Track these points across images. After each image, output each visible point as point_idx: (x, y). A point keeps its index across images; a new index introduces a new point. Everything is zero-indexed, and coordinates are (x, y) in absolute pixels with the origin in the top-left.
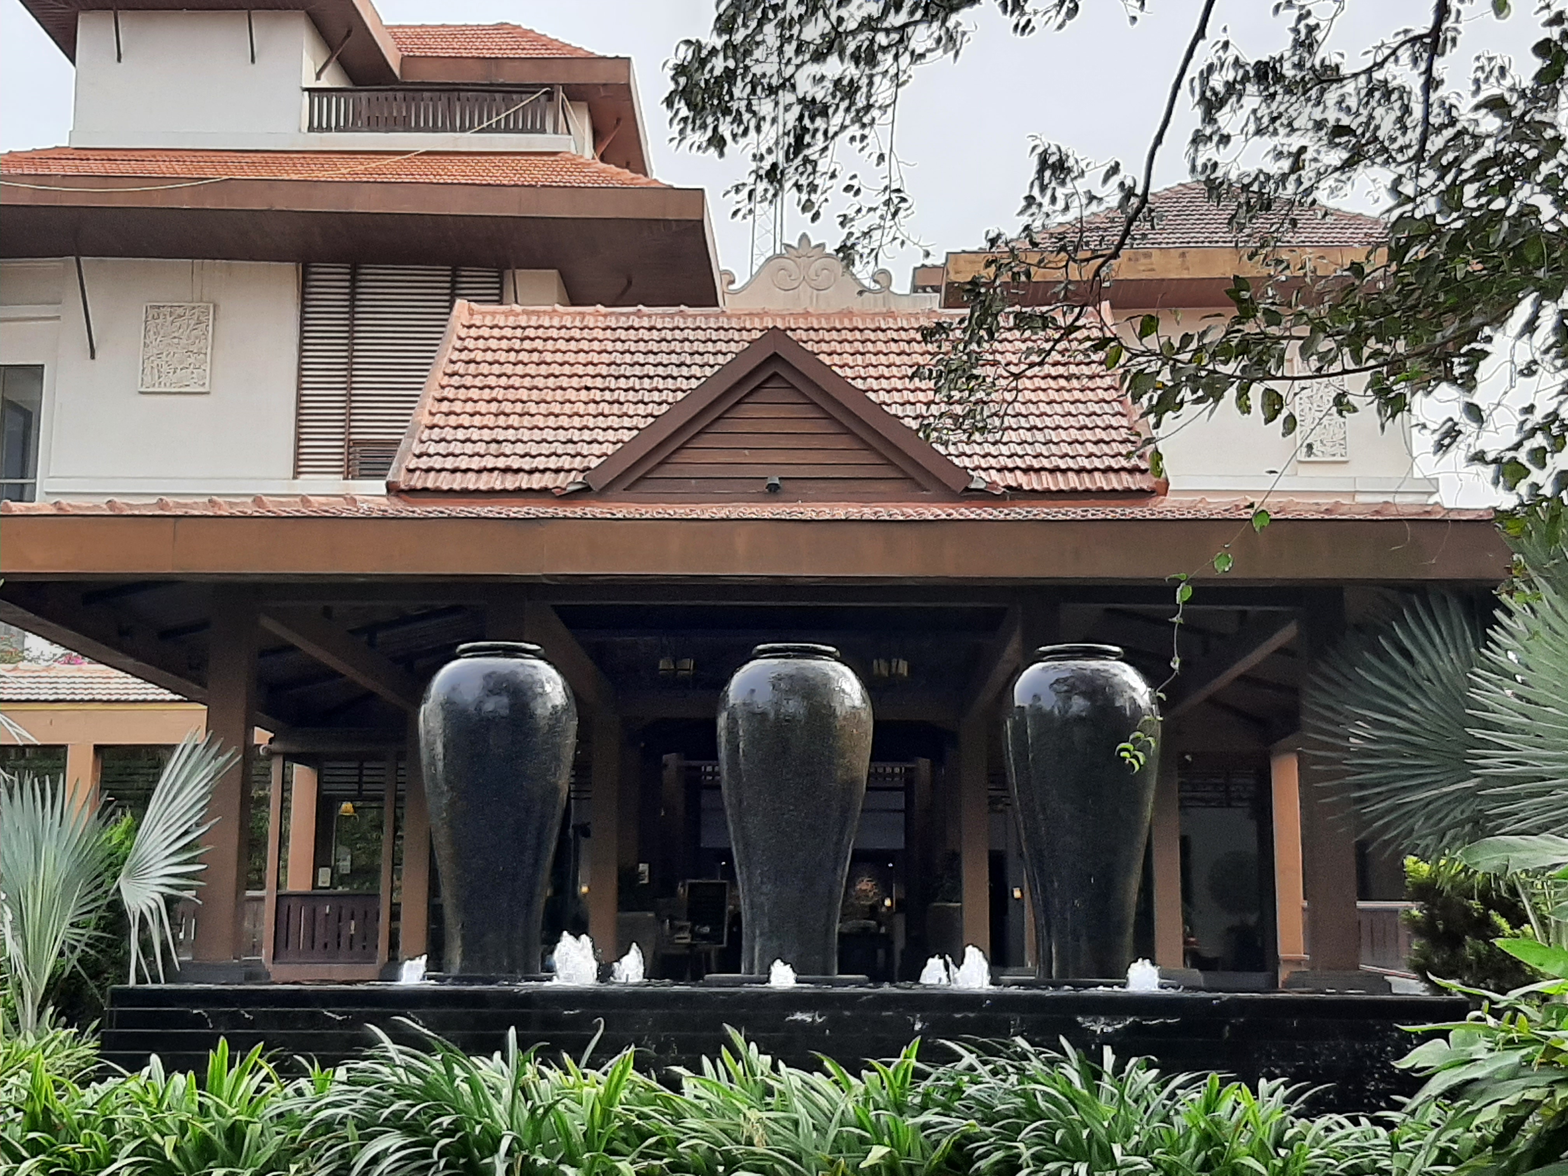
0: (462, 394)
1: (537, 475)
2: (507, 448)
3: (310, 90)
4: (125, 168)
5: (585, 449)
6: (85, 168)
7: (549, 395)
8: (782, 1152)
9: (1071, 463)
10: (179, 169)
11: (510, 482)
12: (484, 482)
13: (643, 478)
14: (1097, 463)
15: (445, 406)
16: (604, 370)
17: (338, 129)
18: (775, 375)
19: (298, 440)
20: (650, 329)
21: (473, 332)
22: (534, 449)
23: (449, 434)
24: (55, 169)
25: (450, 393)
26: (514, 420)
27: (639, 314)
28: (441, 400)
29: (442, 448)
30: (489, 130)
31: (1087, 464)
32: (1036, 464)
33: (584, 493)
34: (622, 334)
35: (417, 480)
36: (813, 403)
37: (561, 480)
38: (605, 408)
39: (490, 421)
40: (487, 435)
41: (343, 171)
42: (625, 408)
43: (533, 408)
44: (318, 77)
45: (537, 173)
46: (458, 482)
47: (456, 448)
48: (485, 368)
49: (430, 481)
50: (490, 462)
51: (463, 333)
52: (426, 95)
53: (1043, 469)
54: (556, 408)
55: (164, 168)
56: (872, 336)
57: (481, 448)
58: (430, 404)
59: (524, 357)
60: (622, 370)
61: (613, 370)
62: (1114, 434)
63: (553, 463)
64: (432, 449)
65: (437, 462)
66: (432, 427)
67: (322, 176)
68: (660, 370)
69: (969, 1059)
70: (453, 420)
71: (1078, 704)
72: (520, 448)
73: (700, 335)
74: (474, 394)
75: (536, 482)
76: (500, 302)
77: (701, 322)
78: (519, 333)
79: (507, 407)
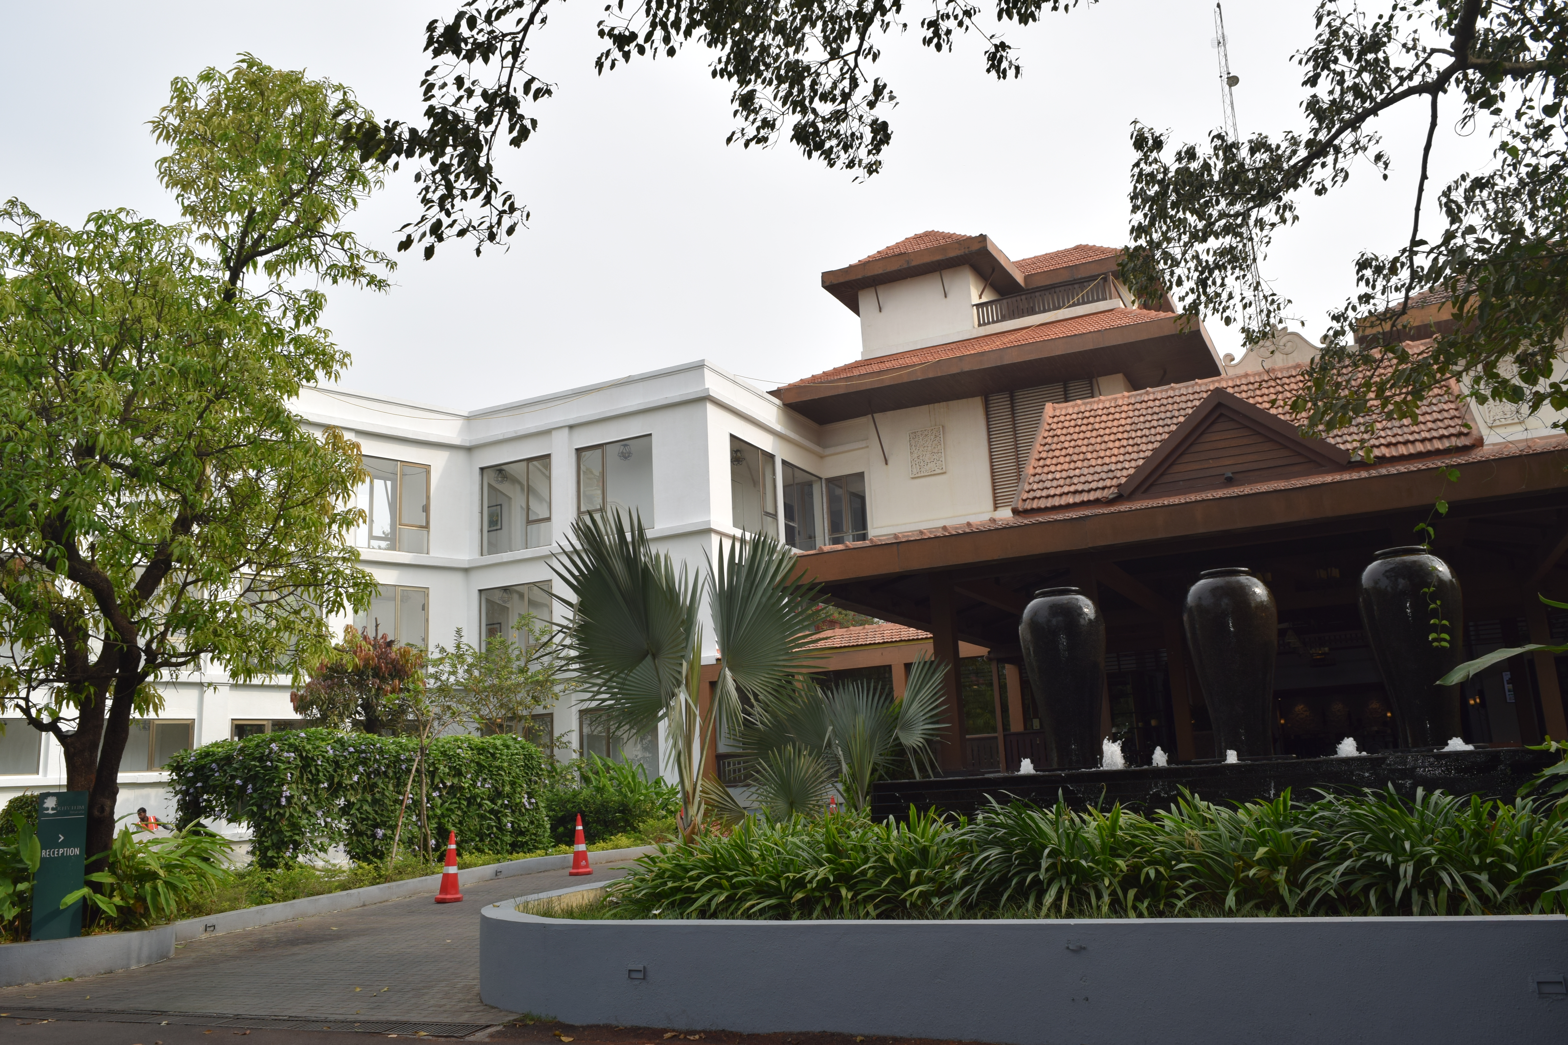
0: (1051, 454)
1: (1092, 493)
2: (1075, 480)
3: (978, 306)
4: (888, 365)
5: (1118, 474)
6: (869, 369)
7: (1098, 447)
8: (1213, 853)
9: (1417, 436)
10: (916, 360)
11: (1078, 499)
12: (1063, 501)
13: (1151, 485)
14: (1435, 434)
15: (1042, 463)
16: (1128, 428)
17: (994, 322)
18: (1221, 415)
19: (994, 490)
20: (1154, 400)
21: (1056, 420)
22: (1090, 478)
23: (1044, 477)
24: (856, 373)
25: (1044, 455)
26: (1079, 464)
27: (1173, 389)
28: (1039, 460)
29: (1040, 486)
30: (1074, 305)
31: (1428, 435)
32: (1394, 440)
33: (1119, 498)
34: (1138, 406)
35: (1028, 505)
36: (1247, 427)
37: (1106, 493)
38: (1130, 449)
39: (1066, 466)
40: (1064, 474)
41: (998, 344)
42: (1141, 447)
43: (1089, 456)
44: (980, 297)
45: (1104, 324)
46: (1049, 503)
47: (1048, 484)
48: (1062, 438)
49: (1035, 504)
50: (1066, 489)
51: (1050, 420)
52: (1037, 294)
53: (1416, 440)
54: (1102, 454)
55: (908, 361)
56: (1287, 381)
57: (1061, 482)
58: (1033, 463)
59: (1084, 428)
60: (1138, 426)
61: (1133, 427)
62: (1446, 414)
63: (1101, 484)
64: (1035, 487)
65: (1038, 494)
66: (1034, 475)
67: (987, 348)
68: (1161, 423)
69: (1330, 797)
70: (1046, 469)
71: (1402, 582)
72: (1083, 479)
73: (1184, 398)
74: (1057, 453)
75: (1092, 496)
76: (1093, 397)
77: (1184, 391)
78: (1080, 416)
79: (1075, 458)
